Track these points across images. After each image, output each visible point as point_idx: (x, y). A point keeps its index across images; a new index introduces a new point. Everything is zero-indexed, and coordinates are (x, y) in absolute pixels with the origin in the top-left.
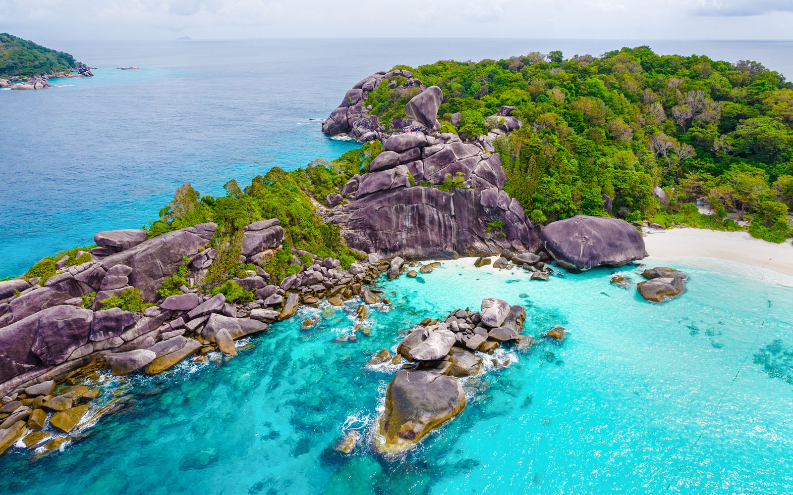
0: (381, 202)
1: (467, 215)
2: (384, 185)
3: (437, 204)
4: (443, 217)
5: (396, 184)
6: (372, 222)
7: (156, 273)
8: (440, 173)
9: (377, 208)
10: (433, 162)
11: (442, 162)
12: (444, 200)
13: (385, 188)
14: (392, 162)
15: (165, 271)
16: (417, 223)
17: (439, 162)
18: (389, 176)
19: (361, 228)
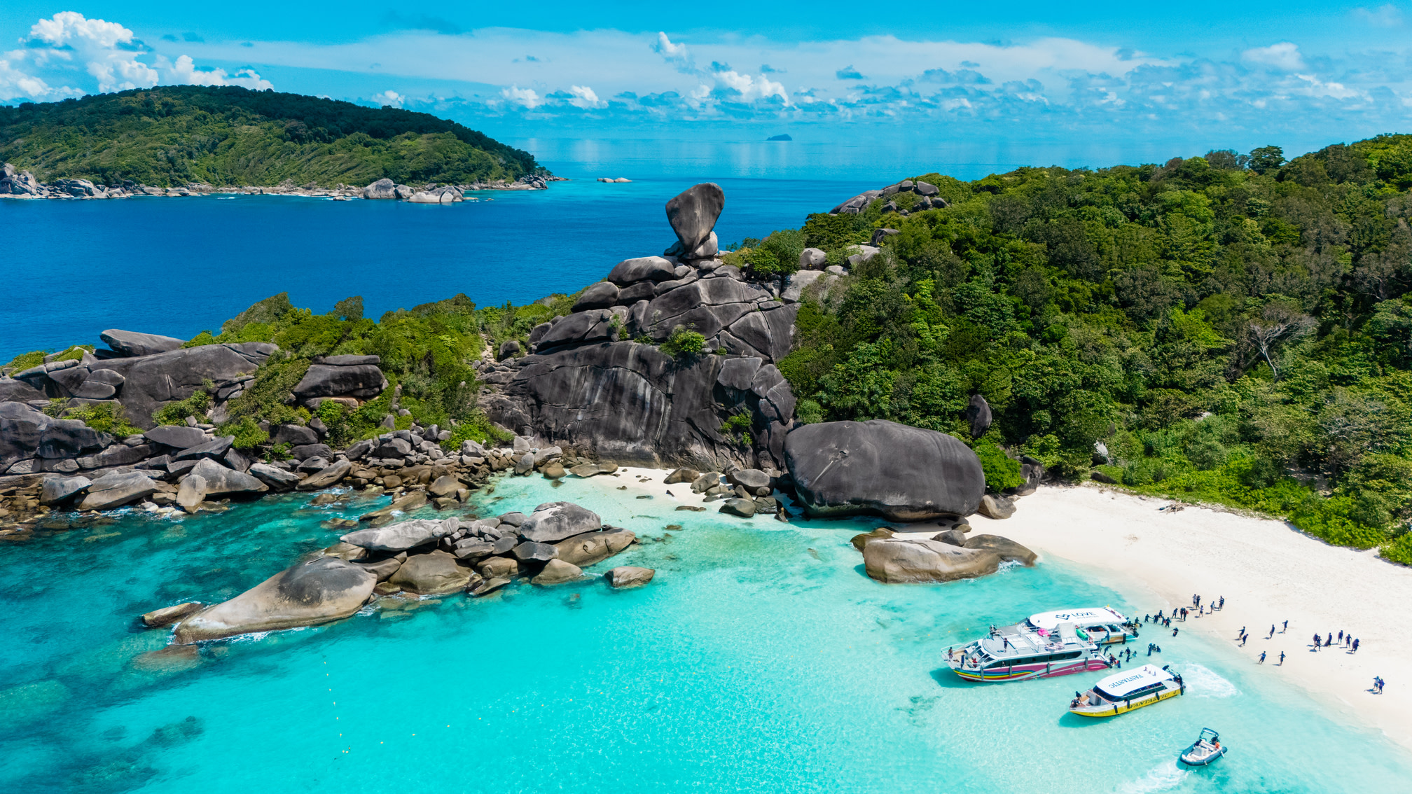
0: (563, 358)
1: (691, 397)
2: (574, 332)
3: (648, 372)
4: (653, 395)
5: (595, 332)
6: (538, 388)
7: (160, 392)
8: (667, 323)
9: (554, 367)
10: (663, 304)
11: (676, 306)
12: (661, 367)
13: (575, 336)
14: (600, 299)
15: (174, 393)
16: (609, 398)
17: (671, 304)
18: (587, 319)
19: (521, 394)
